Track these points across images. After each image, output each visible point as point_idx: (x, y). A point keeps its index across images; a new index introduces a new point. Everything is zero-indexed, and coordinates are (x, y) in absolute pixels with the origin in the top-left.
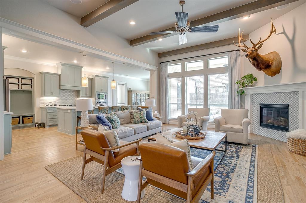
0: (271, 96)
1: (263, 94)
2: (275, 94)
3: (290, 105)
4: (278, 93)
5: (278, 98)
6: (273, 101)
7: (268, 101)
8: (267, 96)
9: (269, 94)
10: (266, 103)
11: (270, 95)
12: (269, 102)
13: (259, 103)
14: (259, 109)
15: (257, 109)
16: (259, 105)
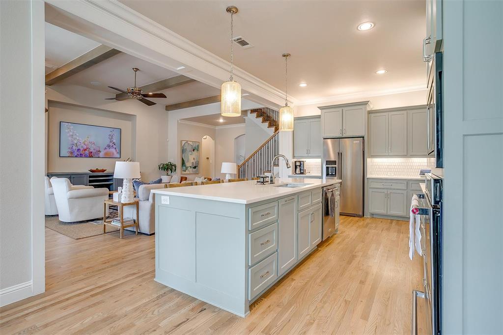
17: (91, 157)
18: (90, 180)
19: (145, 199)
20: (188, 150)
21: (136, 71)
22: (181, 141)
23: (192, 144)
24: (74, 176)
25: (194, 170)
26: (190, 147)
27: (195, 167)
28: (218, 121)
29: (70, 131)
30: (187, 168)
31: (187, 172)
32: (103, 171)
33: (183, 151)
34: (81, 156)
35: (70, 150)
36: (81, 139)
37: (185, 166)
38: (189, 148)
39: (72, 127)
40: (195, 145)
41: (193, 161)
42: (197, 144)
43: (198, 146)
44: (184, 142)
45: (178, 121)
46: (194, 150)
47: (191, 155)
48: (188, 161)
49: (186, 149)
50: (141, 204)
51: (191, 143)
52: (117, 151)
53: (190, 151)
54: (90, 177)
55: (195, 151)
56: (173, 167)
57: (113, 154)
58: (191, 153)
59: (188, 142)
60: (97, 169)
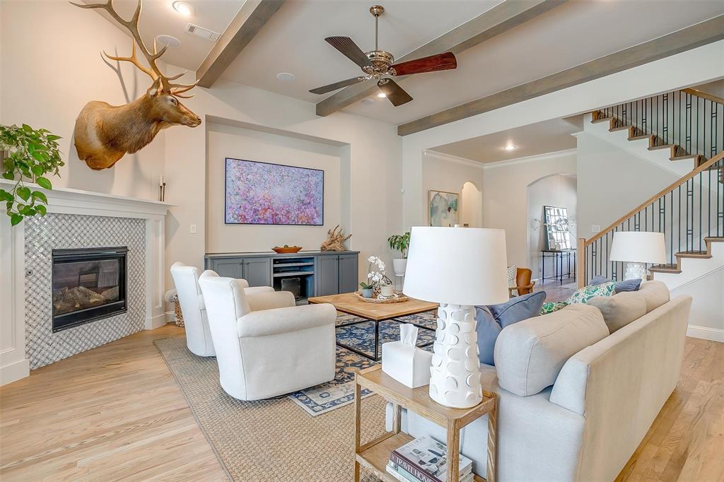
0: (91, 225)
1: (67, 218)
2: (101, 220)
3: (129, 249)
4: (107, 217)
5: (106, 232)
6: (96, 241)
7: (82, 241)
8: (79, 225)
9: (85, 218)
11: (88, 222)
13: (50, 250)
14: (50, 270)
15: (42, 271)
16: (50, 256)
17: (276, 223)
18: (274, 269)
19: (532, 391)
20: (440, 209)
21: (377, 15)
22: (429, 192)
23: (446, 198)
24: (249, 260)
26: (444, 204)
29: (242, 175)
32: (297, 250)
33: (432, 210)
34: (260, 221)
38: (442, 206)
40: (452, 199)
42: (455, 197)
43: (456, 201)
44: (433, 194)
45: (423, 152)
46: (449, 210)
47: (445, 218)
49: (437, 207)
50: (516, 409)
51: (443, 195)
52: (318, 212)
53: (443, 211)
54: (275, 261)
55: (452, 210)
57: (312, 218)
58: (444, 215)
59: (440, 193)
60: (286, 246)
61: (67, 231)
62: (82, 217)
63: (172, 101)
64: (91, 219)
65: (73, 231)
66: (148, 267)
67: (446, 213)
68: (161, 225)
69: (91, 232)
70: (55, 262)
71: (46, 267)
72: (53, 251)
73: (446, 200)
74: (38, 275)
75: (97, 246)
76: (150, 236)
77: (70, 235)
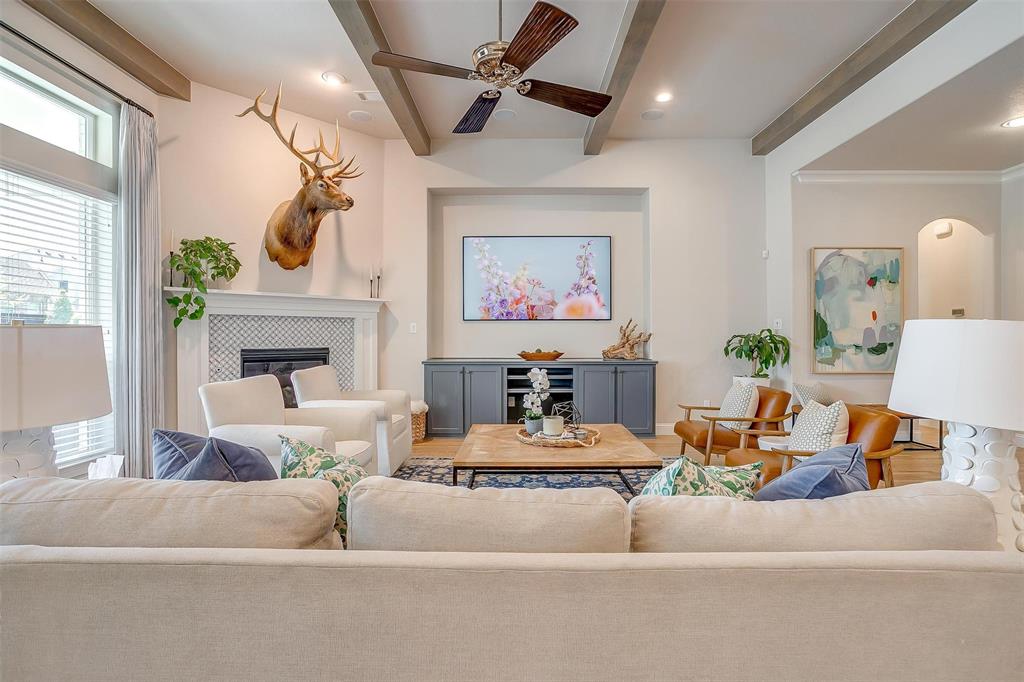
0: (283, 326)
1: (256, 319)
2: (296, 320)
3: (331, 350)
5: (302, 332)
6: (289, 342)
7: (273, 342)
8: (270, 326)
9: (276, 319)
10: (266, 348)
11: (280, 322)
12: (277, 345)
13: (239, 349)
14: (239, 369)
15: (231, 369)
16: (239, 355)
17: (532, 318)
18: (509, 381)
20: (844, 283)
22: (811, 253)
23: (862, 259)
24: (471, 368)
25: (873, 358)
26: (854, 271)
27: (880, 349)
28: (995, 128)
29: (484, 256)
30: (838, 352)
31: (840, 366)
32: (558, 355)
33: (821, 286)
34: (508, 317)
35: (484, 304)
36: (507, 274)
37: (830, 343)
38: (848, 276)
39: (488, 246)
40: (879, 262)
41: (869, 323)
42: (892, 256)
43: (896, 266)
44: (821, 256)
45: (795, 178)
46: (872, 282)
47: (859, 299)
48: (845, 324)
49: (832, 280)
51: (856, 255)
52: (602, 300)
53: (852, 287)
54: (511, 372)
55: (882, 285)
56: (780, 346)
57: (590, 309)
58: (858, 293)
59: (844, 252)
60: (539, 351)
61: (256, 332)
62: (273, 318)
63: (322, 186)
64: (283, 319)
65: (263, 332)
66: (357, 370)
67: (863, 291)
68: (373, 323)
69: (283, 332)
70: (244, 361)
71: (234, 366)
72: (243, 350)
73: (861, 264)
74: (227, 373)
75: (290, 346)
76: (358, 338)
77: (260, 335)
